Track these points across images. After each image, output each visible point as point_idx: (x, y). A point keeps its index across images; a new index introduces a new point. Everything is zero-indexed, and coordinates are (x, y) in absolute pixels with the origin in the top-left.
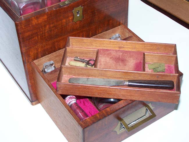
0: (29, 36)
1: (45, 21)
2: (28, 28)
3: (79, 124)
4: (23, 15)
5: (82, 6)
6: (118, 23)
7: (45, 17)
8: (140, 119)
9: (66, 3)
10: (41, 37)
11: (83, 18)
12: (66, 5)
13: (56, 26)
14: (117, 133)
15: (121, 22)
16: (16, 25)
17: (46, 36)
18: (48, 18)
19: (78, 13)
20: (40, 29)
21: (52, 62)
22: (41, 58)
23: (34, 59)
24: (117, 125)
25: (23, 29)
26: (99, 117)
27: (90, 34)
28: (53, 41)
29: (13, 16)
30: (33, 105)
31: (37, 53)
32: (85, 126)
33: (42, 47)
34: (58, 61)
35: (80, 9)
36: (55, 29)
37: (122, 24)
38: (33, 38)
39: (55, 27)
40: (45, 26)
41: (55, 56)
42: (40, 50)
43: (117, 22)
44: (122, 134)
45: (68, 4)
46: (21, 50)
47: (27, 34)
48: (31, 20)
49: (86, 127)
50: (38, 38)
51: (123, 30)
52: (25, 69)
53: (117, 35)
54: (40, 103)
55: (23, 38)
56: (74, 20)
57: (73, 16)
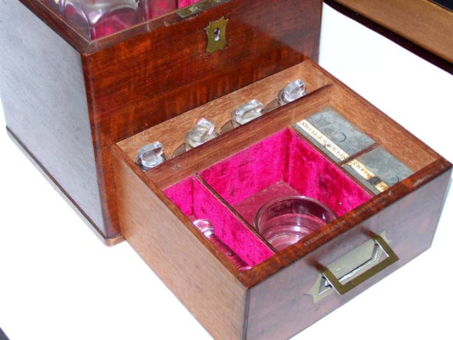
0: (110, 86)
1: (147, 51)
2: (110, 67)
3: (238, 278)
4: (97, 38)
5: (225, 18)
6: (299, 56)
7: (148, 42)
8: (360, 268)
9: (193, 9)
10: (135, 87)
11: (227, 45)
12: (192, 16)
13: (170, 63)
14: (313, 298)
15: (306, 54)
16: (84, 61)
17: (147, 85)
18: (152, 44)
19: (216, 33)
20: (136, 70)
21: (157, 144)
22: (133, 137)
23: (119, 139)
24: (316, 280)
25: (99, 69)
26: (279, 262)
27: (241, 80)
28: (160, 97)
29: (75, 40)
30: (108, 244)
31: (126, 125)
32: (250, 283)
33: (137, 111)
34: (169, 143)
35: (221, 23)
36: (166, 69)
37: (307, 58)
38: (120, 89)
39: (167, 65)
40: (146, 62)
41: (162, 132)
42: (131, 118)
43: (297, 54)
44: (323, 302)
45: (198, 13)
46: (90, 118)
47: (107, 82)
48: (118, 48)
49: (253, 286)
50: (129, 90)
51: (310, 71)
52: (96, 161)
53: (297, 82)
54: (125, 239)
55: (97, 91)
56: (208, 50)
57: (206, 39)
